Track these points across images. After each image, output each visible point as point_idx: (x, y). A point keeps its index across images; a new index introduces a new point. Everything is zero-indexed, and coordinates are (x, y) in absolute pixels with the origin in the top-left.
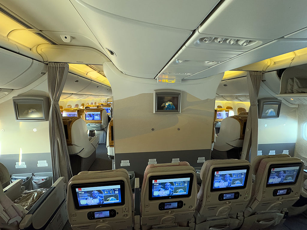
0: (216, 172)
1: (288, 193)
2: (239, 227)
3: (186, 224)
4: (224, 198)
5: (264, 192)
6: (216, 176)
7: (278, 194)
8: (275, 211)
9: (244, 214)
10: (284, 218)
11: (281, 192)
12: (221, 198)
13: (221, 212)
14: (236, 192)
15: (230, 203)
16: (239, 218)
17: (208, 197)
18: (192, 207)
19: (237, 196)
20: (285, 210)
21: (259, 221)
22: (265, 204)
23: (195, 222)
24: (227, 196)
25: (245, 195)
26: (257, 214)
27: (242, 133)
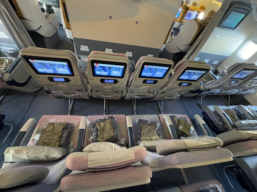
0: (145, 66)
1: (188, 85)
2: (152, 97)
3: (121, 92)
4: (147, 82)
5: (173, 83)
6: (145, 68)
7: (182, 85)
8: (176, 93)
9: (158, 92)
10: (179, 97)
11: (184, 84)
12: (145, 82)
13: (143, 89)
14: (155, 80)
15: (149, 85)
16: (154, 94)
17: (136, 80)
18: (124, 84)
19: (155, 82)
20: (183, 93)
21: (164, 96)
22: (171, 89)
23: (127, 92)
24: (149, 81)
25: (161, 83)
26: (166, 93)
27: (194, 39)
